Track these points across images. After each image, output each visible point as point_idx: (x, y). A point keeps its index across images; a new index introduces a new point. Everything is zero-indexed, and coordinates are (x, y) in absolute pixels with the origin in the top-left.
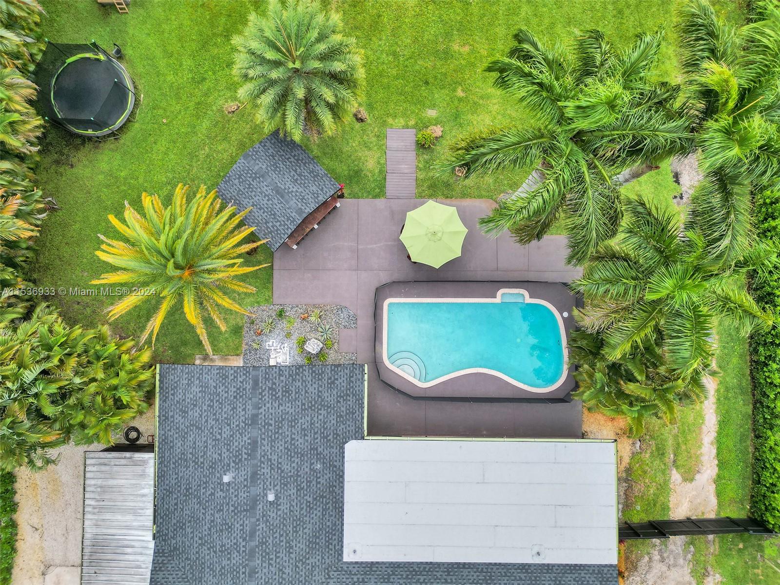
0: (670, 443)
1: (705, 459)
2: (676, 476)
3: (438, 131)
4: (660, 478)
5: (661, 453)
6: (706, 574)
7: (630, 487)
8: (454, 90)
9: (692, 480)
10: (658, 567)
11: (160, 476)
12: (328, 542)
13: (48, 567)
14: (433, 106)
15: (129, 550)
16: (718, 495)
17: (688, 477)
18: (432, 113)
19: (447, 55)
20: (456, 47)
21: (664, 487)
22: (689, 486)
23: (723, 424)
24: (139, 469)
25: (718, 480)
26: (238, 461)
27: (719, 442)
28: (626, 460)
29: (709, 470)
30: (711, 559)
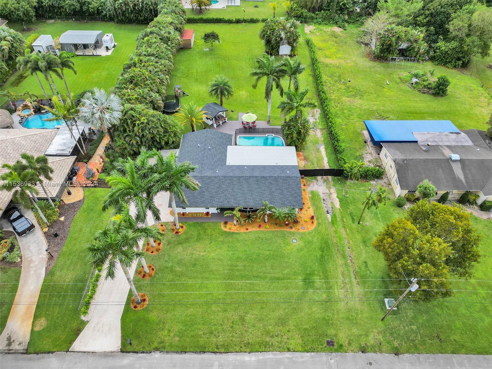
5: (313, 164)
10: (316, 186)
12: (223, 161)
28: (303, 165)
30: (332, 185)
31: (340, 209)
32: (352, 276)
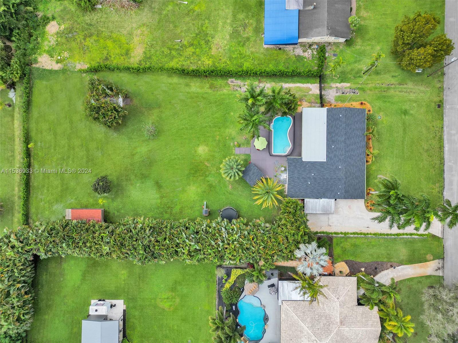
0: (303, 94)
1: (307, 86)
2: (310, 92)
3: (236, 143)
4: (311, 96)
5: (305, 96)
6: (331, 87)
7: (313, 102)
8: (227, 139)
9: (311, 89)
10: (330, 97)
11: (309, 198)
12: (322, 164)
13: (329, 225)
14: (230, 144)
15: (324, 204)
16: (314, 83)
17: (311, 90)
18: (232, 144)
19: (219, 141)
20: (217, 139)
21: (313, 95)
22: (312, 90)
23: (299, 82)
24: (308, 202)
25: (311, 84)
26: (306, 181)
27: (303, 83)
28: (307, 103)
29: (309, 85)
30: (328, 85)
31: (351, 84)
32: (401, 86)
